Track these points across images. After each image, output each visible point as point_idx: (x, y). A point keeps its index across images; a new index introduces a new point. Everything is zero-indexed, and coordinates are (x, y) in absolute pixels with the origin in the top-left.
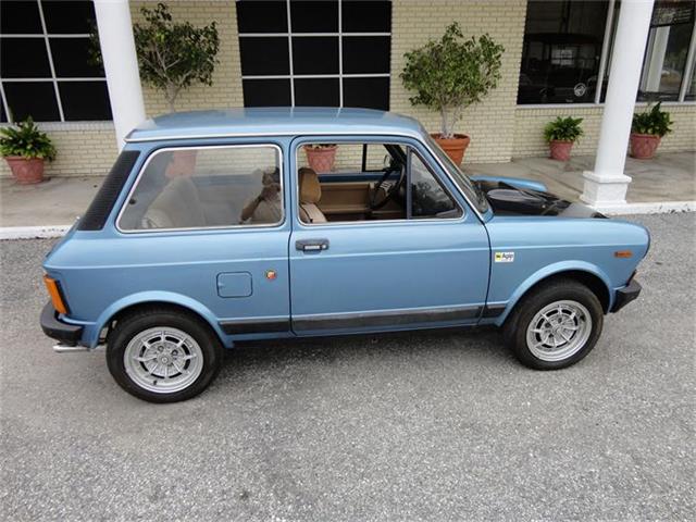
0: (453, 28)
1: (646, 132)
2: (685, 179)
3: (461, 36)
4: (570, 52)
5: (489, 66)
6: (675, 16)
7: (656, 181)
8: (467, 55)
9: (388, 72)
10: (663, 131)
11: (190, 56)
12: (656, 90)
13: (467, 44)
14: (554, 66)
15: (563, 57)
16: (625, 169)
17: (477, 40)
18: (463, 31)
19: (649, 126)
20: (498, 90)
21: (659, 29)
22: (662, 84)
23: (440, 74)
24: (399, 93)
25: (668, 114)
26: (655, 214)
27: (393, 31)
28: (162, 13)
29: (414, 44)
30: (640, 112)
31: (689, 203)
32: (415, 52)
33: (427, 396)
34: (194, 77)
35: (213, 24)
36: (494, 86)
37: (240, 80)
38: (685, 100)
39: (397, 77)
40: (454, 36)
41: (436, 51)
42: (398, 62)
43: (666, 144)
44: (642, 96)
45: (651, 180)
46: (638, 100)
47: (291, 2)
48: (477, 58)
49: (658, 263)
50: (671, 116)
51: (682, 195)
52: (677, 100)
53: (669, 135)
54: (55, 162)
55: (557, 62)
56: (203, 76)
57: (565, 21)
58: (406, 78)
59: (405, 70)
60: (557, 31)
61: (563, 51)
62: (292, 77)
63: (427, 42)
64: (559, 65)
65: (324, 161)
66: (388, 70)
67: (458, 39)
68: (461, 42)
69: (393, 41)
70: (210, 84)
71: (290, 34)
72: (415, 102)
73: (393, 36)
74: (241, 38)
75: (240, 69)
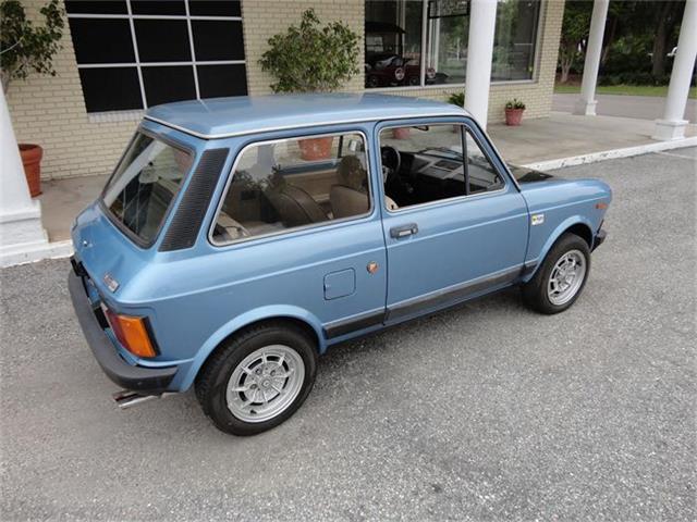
0: (309, 14)
3: (319, 22)
9: (243, 59)
13: (323, 30)
18: (320, 17)
24: (258, 79)
27: (244, 15)
37: (77, 69)
39: (253, 64)
40: (311, 22)
42: (254, 48)
58: (265, 64)
62: (138, 65)
66: (243, 57)
67: (314, 25)
68: (319, 28)
69: (246, 26)
70: (53, 74)
71: (131, 17)
72: (276, 89)
73: (245, 21)
74: (70, 19)
75: (74, 57)
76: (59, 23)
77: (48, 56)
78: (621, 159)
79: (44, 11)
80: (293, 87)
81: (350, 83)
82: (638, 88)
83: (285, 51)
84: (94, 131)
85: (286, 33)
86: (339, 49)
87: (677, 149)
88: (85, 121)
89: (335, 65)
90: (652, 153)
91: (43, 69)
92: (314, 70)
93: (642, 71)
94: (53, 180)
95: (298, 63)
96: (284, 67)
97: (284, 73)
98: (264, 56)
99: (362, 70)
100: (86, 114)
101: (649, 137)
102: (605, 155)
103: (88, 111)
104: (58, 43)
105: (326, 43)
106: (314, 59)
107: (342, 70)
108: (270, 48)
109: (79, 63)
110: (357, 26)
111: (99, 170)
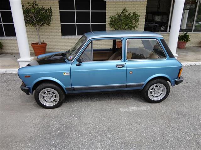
0: (125, 9)
1: (182, 41)
2: (194, 55)
4: (160, 17)
5: (135, 21)
6: (190, 7)
7: (185, 55)
8: (129, 18)
9: (105, 23)
10: (187, 40)
11: (43, 17)
12: (185, 28)
13: (129, 14)
14: (155, 21)
15: (158, 18)
16: (176, 52)
17: (132, 13)
18: (128, 10)
19: (183, 39)
20: (138, 28)
21: (185, 11)
22: (186, 27)
23: (120, 23)
25: (189, 36)
26: (185, 66)
27: (106, 10)
28: (35, 4)
29: (113, 14)
30: (180, 35)
31: (195, 62)
32: (113, 16)
33: (110, 132)
34: (45, 23)
35: (51, 7)
36: (137, 27)
37: (60, 24)
38: (194, 31)
39: (108, 24)
40: (125, 12)
41: (119, 16)
42: (108, 20)
43: (188, 44)
44: (181, 30)
45: (184, 55)
46: (180, 31)
47: (75, 1)
48: (132, 19)
49: (186, 82)
50: (190, 36)
51: (193, 60)
52: (191, 31)
53: (189, 42)
54: (3, 49)
55: (156, 20)
56: (48, 23)
57: (158, 8)
58: (110, 24)
59: (110, 22)
60: (157, 11)
61: (158, 17)
62: (76, 24)
63: (117, 13)
64: (157, 21)
68: (127, 14)
69: (107, 13)
71: (75, 11)
74: (60, 12)
75: (60, 21)
84: (63, 40)
100: (61, 36)
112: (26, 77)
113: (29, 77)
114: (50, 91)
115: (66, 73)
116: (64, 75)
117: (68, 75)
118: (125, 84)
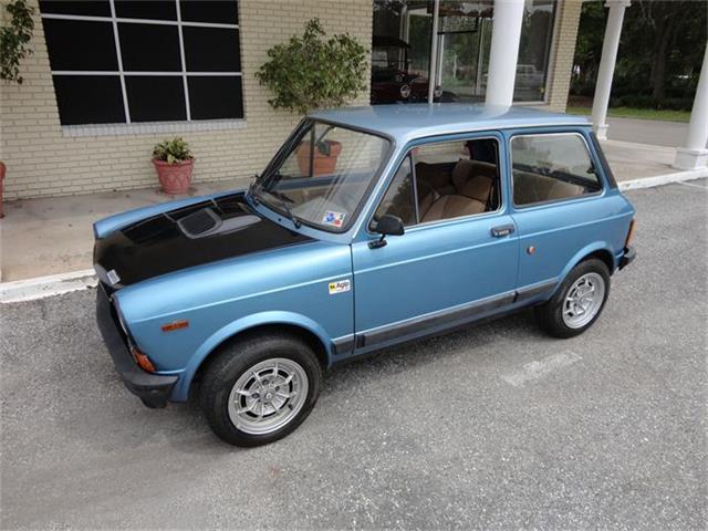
0: (314, 24)
3: (324, 34)
9: (239, 71)
13: (329, 43)
17: (339, 39)
18: (325, 28)
24: (254, 94)
27: (242, 23)
37: (51, 76)
39: (251, 76)
40: (316, 33)
42: (251, 59)
58: (263, 77)
62: (122, 73)
65: (182, 177)
66: (239, 69)
67: (319, 37)
68: (324, 40)
69: (243, 35)
70: (20, 81)
71: (114, 20)
72: (275, 104)
73: (243, 29)
74: (44, 20)
75: (48, 62)
76: (28, 23)
77: (15, 61)
78: (645, 189)
79: (10, 8)
80: (293, 103)
81: (355, 101)
82: (641, 112)
83: (285, 64)
84: (68, 146)
85: (287, 43)
86: (346, 64)
87: (699, 179)
88: (59, 134)
89: (341, 81)
90: (675, 183)
91: (8, 76)
92: (318, 86)
93: (643, 94)
94: (19, 200)
95: (301, 77)
96: (285, 81)
97: (284, 88)
98: (262, 68)
99: (369, 87)
100: (60, 127)
101: (670, 166)
102: (628, 185)
103: (63, 123)
104: (26, 46)
105: (331, 56)
106: (318, 74)
107: (348, 87)
108: (270, 59)
109: (53, 69)
110: (365, 38)
111: (73, 189)
112: (167, 328)
113: (185, 325)
114: (271, 371)
115: (339, 285)
116: (332, 292)
117: (345, 289)
118: (512, 293)
